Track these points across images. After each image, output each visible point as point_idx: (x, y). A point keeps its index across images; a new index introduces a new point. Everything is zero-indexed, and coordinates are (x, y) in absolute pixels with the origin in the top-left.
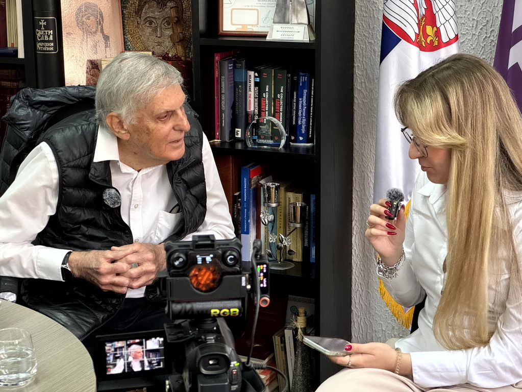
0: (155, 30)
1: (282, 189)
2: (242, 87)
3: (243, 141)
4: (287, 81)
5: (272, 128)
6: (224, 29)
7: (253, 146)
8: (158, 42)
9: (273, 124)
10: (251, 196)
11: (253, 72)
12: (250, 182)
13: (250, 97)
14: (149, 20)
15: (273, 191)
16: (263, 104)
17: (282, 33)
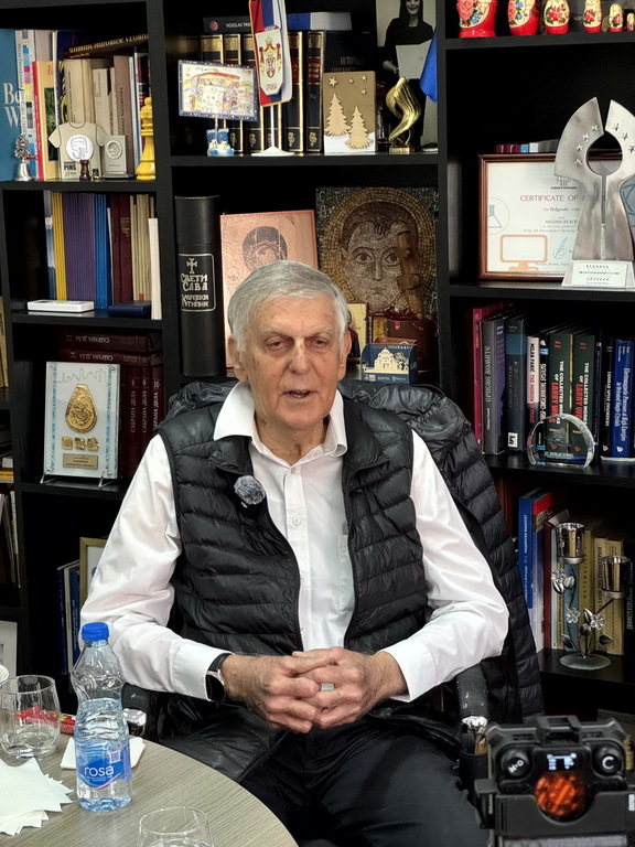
0: (371, 269)
1: (588, 532)
2: (519, 364)
3: (522, 454)
4: (596, 353)
5: (570, 432)
6: (489, 270)
7: (539, 463)
8: (377, 288)
9: (572, 426)
10: (536, 545)
11: (537, 339)
12: (534, 522)
13: (532, 380)
14: (361, 251)
15: (573, 537)
16: (554, 392)
17: (588, 275)
